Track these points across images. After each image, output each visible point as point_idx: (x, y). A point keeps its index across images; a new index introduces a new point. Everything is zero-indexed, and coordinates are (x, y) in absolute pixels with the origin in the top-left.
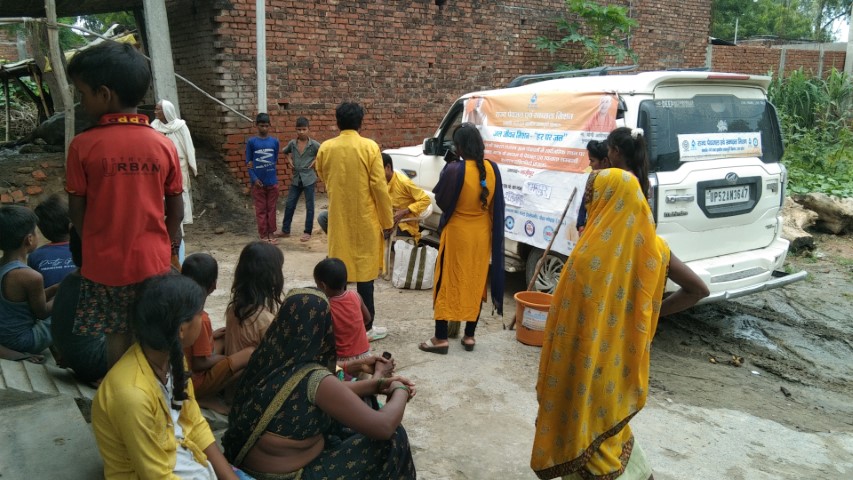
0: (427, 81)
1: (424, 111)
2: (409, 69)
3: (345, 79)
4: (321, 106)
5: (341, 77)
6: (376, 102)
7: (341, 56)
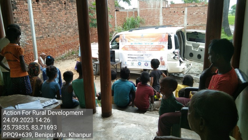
0: (65, 26)
1: (65, 35)
2: (60, 23)
3: (47, 28)
4: (42, 37)
5: (46, 28)
6: (55, 34)
7: (45, 21)
